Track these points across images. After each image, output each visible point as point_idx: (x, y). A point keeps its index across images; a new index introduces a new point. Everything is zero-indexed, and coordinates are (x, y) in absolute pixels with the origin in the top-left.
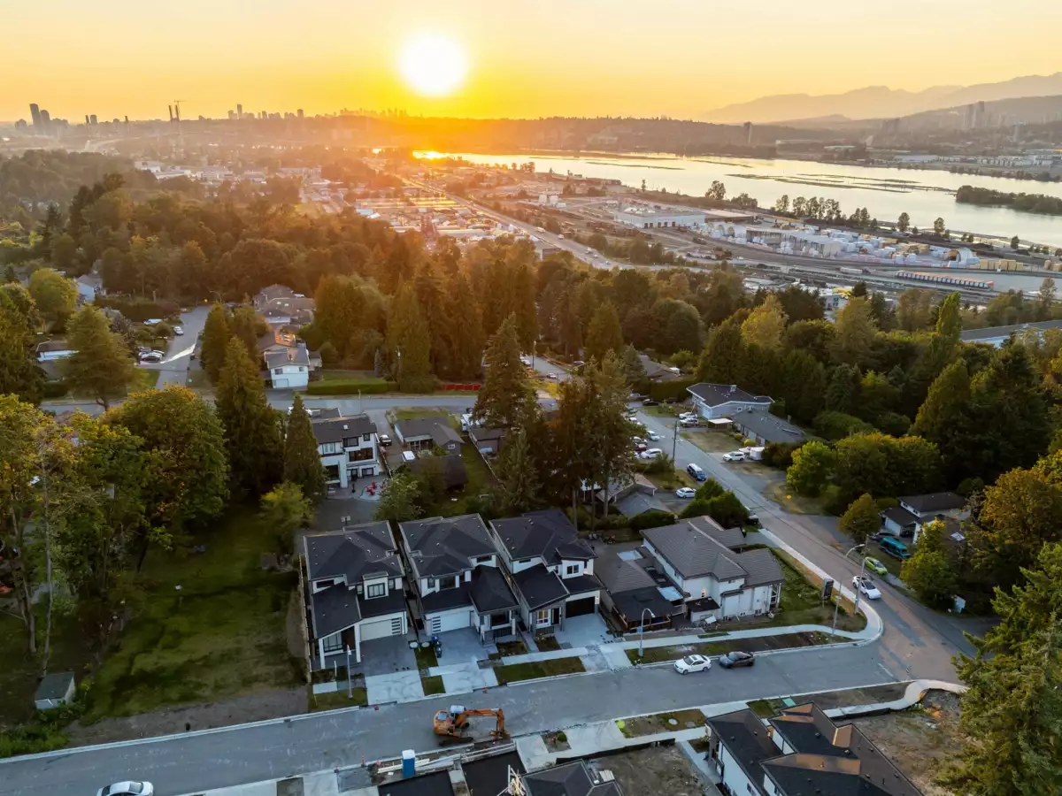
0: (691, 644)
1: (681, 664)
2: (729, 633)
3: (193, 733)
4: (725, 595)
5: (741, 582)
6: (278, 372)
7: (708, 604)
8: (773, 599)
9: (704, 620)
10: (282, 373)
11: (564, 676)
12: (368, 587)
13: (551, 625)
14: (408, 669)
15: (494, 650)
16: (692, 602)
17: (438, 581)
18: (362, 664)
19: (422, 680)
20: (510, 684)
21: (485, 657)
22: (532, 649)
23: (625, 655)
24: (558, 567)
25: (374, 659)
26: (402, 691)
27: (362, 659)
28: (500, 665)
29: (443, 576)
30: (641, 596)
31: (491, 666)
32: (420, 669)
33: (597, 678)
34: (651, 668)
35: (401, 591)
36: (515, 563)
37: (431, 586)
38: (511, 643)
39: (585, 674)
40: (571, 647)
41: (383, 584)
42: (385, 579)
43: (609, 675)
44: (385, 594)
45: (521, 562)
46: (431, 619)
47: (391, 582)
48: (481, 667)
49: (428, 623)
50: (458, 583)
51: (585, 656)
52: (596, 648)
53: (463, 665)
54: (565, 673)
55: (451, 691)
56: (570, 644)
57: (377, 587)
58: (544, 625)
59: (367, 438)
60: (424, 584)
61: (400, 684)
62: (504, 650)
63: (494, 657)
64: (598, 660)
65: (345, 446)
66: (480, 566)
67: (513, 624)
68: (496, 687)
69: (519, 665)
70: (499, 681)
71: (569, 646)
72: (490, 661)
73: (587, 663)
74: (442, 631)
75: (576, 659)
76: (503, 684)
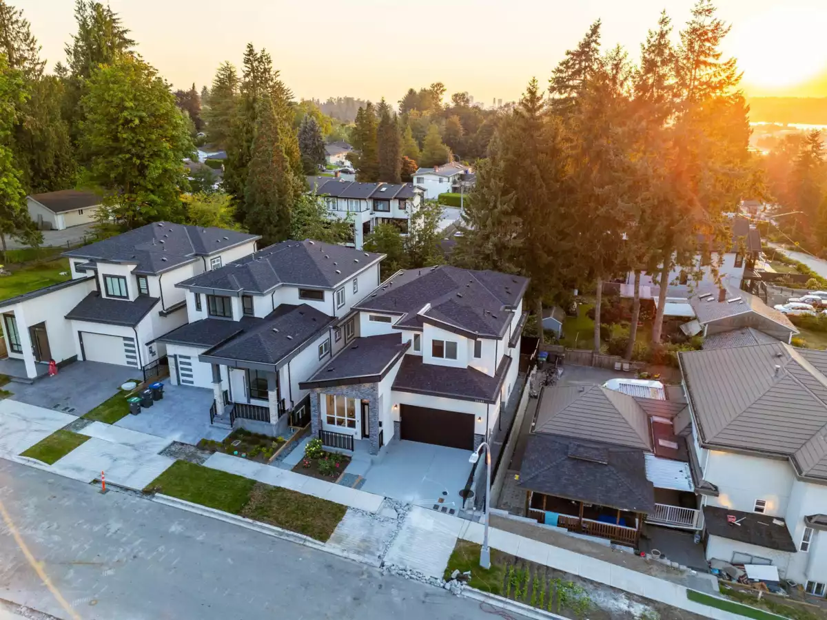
6: (419, 181)
10: (423, 183)
12: (105, 277)
13: (358, 437)
14: (71, 411)
15: (219, 436)
16: (722, 513)
17: (203, 298)
18: (33, 382)
19: (59, 432)
20: (161, 499)
21: (193, 440)
22: (285, 461)
23: (450, 549)
24: (417, 337)
25: (58, 384)
26: (10, 434)
27: (40, 378)
28: (194, 462)
29: (211, 290)
30: (581, 450)
31: (182, 458)
32: (82, 418)
33: (330, 565)
34: (481, 605)
35: (156, 300)
36: (364, 318)
37: (199, 307)
38: (264, 437)
39: (313, 543)
40: (358, 487)
41: (124, 278)
42: (127, 270)
43: (360, 571)
44: (127, 297)
45: (372, 318)
46: (175, 356)
47: (142, 281)
48: (166, 452)
49: (171, 361)
50: (237, 314)
51: (364, 513)
52: (401, 510)
53: (146, 437)
54: (280, 524)
55: (59, 467)
56: (363, 481)
57: (115, 280)
58: (345, 430)
59: (402, 206)
60: (190, 298)
61: (23, 425)
62: (236, 443)
63: (208, 446)
64: (380, 531)
65: (375, 209)
66: (305, 306)
67: (272, 404)
68: (135, 491)
69: (225, 474)
70: (152, 484)
71: (358, 483)
72: (193, 449)
73: (349, 527)
74: (195, 385)
75: (338, 511)
76: (148, 492)
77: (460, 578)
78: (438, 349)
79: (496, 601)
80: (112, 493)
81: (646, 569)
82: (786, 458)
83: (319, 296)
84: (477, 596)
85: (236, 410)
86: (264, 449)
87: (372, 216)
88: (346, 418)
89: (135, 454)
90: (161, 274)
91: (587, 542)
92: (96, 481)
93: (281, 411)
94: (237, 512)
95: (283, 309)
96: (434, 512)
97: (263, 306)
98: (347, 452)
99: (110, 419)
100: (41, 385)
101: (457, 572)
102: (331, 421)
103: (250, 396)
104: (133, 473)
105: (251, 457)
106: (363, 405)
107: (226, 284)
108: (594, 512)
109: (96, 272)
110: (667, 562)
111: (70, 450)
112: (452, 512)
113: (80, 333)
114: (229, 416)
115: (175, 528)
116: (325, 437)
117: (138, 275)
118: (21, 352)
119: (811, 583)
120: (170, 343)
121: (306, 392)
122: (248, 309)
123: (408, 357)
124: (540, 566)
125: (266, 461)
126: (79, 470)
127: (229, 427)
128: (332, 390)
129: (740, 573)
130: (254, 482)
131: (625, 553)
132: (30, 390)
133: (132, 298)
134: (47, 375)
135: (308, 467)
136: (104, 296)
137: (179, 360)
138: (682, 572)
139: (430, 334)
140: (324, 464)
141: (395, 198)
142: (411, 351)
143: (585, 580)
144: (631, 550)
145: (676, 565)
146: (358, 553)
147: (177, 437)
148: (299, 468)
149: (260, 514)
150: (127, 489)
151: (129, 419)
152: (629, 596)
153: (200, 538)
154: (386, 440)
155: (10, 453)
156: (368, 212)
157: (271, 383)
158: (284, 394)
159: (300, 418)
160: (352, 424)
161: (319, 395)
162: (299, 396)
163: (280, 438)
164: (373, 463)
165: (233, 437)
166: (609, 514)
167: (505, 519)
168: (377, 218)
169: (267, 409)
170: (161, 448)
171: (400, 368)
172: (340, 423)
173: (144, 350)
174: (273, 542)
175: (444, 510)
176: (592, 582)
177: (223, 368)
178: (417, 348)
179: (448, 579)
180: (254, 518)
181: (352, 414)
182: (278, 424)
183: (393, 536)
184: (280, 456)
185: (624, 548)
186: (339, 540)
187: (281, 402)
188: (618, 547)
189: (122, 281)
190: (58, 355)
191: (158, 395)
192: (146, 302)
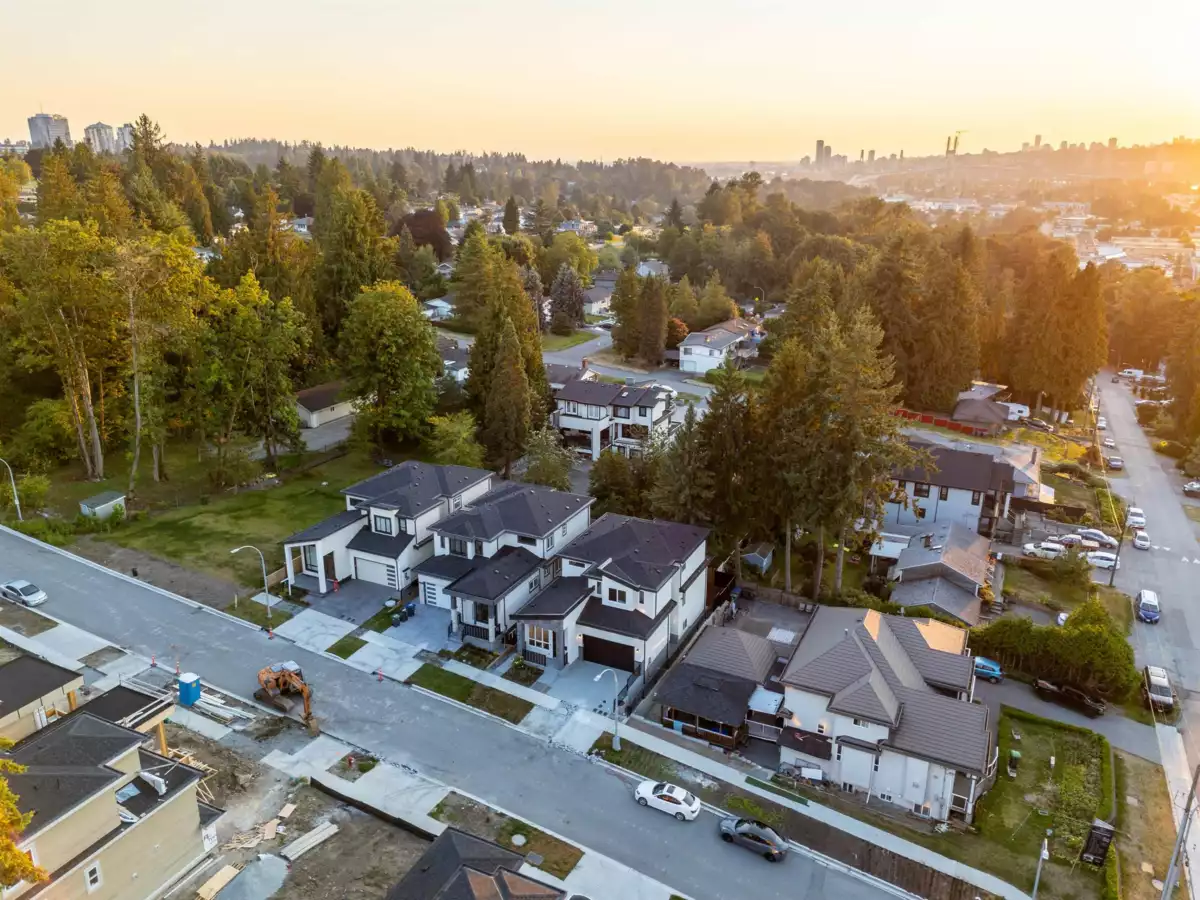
0: (714, 779)
1: (646, 788)
2: (810, 802)
3: (134, 581)
4: (845, 741)
5: (882, 733)
6: (686, 352)
7: (817, 745)
8: (958, 802)
9: (799, 768)
10: (691, 354)
11: (485, 714)
12: (375, 517)
13: (551, 656)
14: (353, 621)
15: (454, 648)
16: (792, 730)
17: (447, 540)
18: (324, 596)
19: (346, 637)
20: (415, 688)
21: (436, 649)
22: (498, 669)
23: (596, 737)
24: (599, 584)
25: (341, 598)
26: (315, 636)
27: (329, 592)
28: (437, 665)
29: (453, 536)
30: (703, 679)
31: (428, 661)
32: (361, 627)
33: (518, 738)
34: (607, 770)
35: (411, 537)
36: (565, 562)
37: (443, 545)
38: (484, 651)
39: (512, 726)
40: (545, 692)
41: (389, 519)
42: (392, 514)
43: (538, 744)
44: (391, 533)
45: (571, 563)
46: (424, 583)
47: (402, 522)
48: (417, 656)
49: (421, 587)
50: (471, 553)
51: (545, 709)
52: (571, 709)
53: (404, 645)
54: (491, 711)
55: (352, 661)
56: (549, 688)
57: (383, 520)
58: (541, 651)
59: (643, 413)
60: (437, 539)
61: (323, 630)
62: (465, 654)
63: (445, 654)
64: (553, 722)
65: (615, 415)
66: (521, 548)
67: (491, 626)
68: (399, 682)
69: (455, 675)
70: (409, 678)
71: (545, 689)
72: (435, 656)
73: (533, 717)
74: (438, 605)
75: (528, 706)
76: (408, 683)
77: (597, 754)
78: (613, 594)
79: (618, 769)
80: (385, 681)
81: (727, 762)
82: (831, 696)
83: (532, 542)
84: (606, 765)
85: (467, 630)
86: (483, 660)
87: (611, 423)
88: (542, 642)
89: (397, 656)
90: (416, 518)
91: (694, 742)
92: (374, 673)
93: (497, 633)
94: (464, 702)
95: (506, 551)
96: (593, 713)
97: (490, 549)
98: (541, 667)
99: (380, 629)
100: (331, 598)
101: (597, 750)
102: (532, 643)
103: (477, 619)
104: (398, 669)
105: (474, 665)
106: (554, 634)
107: (463, 532)
108: (704, 723)
109: (369, 512)
110: (744, 759)
111: (355, 650)
112: (605, 714)
113: (355, 558)
114: (460, 633)
115: (424, 707)
116: (526, 654)
117: (399, 517)
118: (317, 572)
119: (845, 784)
120: (421, 573)
121: (514, 622)
122: (479, 549)
123: (592, 598)
124: (653, 753)
125: (484, 669)
126: (364, 664)
127: (460, 641)
128: (532, 622)
129: (797, 772)
130: (475, 682)
131: (717, 752)
132: (323, 602)
133: (394, 535)
134: (332, 590)
135: (512, 675)
136: (373, 530)
137: (427, 586)
138: (752, 767)
139: (607, 583)
140: (523, 674)
141: (635, 405)
142: (595, 594)
143: (680, 764)
144: (722, 750)
145: (749, 762)
146: (537, 733)
147: (424, 646)
148: (506, 676)
149: (478, 704)
150: (393, 680)
151: (391, 630)
152: (706, 775)
153: (440, 715)
154: (571, 660)
155: (318, 649)
156: (608, 418)
157: (491, 610)
158: (500, 621)
159: (509, 639)
160: (546, 647)
161: (523, 625)
162: (510, 623)
163: (495, 653)
164: (558, 675)
165: (463, 649)
166: (713, 725)
167: (641, 722)
168: (617, 424)
169: (487, 630)
170: (414, 654)
171: (586, 607)
172: (539, 644)
173: (401, 575)
174: (485, 721)
175: (600, 712)
176: (684, 765)
177: (459, 600)
178: (599, 592)
179: (590, 753)
180: (473, 706)
181: (546, 640)
182: (494, 643)
183: (561, 726)
184: (494, 665)
185: (717, 748)
186: (526, 725)
187: (497, 625)
188: (713, 747)
189: (388, 521)
190: (340, 575)
191: (411, 612)
192: (404, 538)
